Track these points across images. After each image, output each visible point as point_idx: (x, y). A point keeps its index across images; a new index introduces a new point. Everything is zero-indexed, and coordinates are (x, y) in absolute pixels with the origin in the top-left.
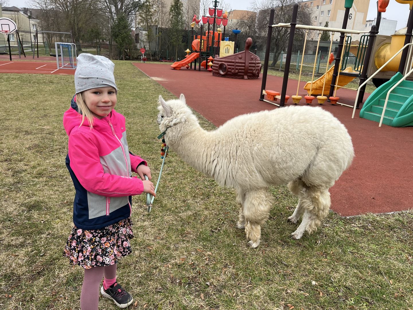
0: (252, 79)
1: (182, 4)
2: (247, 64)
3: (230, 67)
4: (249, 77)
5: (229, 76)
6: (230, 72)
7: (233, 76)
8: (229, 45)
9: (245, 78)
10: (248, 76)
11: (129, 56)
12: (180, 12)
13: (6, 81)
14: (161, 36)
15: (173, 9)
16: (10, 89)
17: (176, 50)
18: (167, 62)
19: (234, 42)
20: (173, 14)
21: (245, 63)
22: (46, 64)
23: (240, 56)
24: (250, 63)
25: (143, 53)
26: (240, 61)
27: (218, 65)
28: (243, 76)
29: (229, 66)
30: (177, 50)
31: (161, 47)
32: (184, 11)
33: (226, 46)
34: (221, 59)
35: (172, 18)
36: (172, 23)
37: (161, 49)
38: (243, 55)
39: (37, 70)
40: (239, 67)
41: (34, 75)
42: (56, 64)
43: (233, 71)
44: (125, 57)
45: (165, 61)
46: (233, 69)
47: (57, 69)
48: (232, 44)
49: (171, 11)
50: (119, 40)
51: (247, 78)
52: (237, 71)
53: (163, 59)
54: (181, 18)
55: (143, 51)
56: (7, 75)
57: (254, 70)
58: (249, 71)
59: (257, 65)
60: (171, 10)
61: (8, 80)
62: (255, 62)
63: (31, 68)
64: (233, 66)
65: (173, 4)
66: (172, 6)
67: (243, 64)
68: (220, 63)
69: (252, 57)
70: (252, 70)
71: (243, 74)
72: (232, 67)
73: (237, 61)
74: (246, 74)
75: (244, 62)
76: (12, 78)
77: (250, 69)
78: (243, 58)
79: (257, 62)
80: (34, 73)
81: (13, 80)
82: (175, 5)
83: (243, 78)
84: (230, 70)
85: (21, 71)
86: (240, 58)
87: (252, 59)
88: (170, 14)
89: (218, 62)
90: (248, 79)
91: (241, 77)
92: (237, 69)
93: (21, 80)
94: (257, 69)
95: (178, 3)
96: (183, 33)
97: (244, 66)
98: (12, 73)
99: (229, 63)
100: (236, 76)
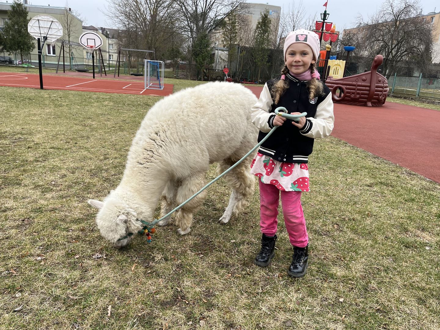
0: (376, 107)
1: (270, 21)
2: (373, 88)
3: (349, 90)
4: (373, 105)
5: (346, 102)
6: (349, 97)
7: (351, 103)
8: (339, 65)
9: (368, 105)
10: (372, 103)
11: (208, 77)
12: (267, 30)
13: (98, 102)
14: (244, 56)
15: (259, 26)
16: (106, 113)
17: (258, 71)
18: (247, 83)
19: (345, 61)
20: (259, 31)
21: (370, 87)
22: (131, 83)
23: (364, 78)
24: (377, 87)
25: (226, 73)
26: (363, 84)
27: (332, 88)
28: (366, 102)
29: (347, 90)
30: (260, 71)
31: (242, 68)
32: (271, 28)
33: (335, 66)
34: (337, 81)
35: (258, 35)
36: (256, 42)
37: (243, 70)
38: (369, 76)
39: (124, 89)
40: (361, 91)
41: (124, 95)
42: (144, 84)
43: (352, 96)
44: (203, 78)
45: (246, 83)
46: (353, 93)
47: (144, 89)
48: (342, 64)
49: (257, 29)
50: (200, 60)
51: (371, 105)
52: (358, 96)
53: (243, 80)
54: (268, 36)
55: (226, 72)
56: (95, 95)
57: (381, 95)
58: (374, 96)
59: (385, 89)
60: (257, 27)
61: (98, 100)
62: (382, 85)
63: (118, 87)
64: (354, 89)
65: (261, 21)
66: (259, 23)
67: (367, 88)
68: (336, 85)
69: (380, 78)
70: (378, 95)
71: (366, 100)
72: (352, 91)
73: (360, 83)
74: (369, 101)
75: (369, 84)
76: (103, 98)
77: (376, 94)
78: (368, 80)
79: (385, 85)
80: (123, 93)
81: (104, 101)
82: (262, 22)
83: (365, 105)
84: (349, 94)
85: (109, 90)
86: (364, 80)
87: (380, 81)
88: (256, 31)
89: (332, 85)
90: (373, 106)
91: (363, 103)
92: (358, 94)
93: (113, 102)
94: (384, 94)
95: (266, 20)
96: (269, 52)
97: (369, 91)
98: (100, 92)
99: (348, 87)
100: (357, 102)
